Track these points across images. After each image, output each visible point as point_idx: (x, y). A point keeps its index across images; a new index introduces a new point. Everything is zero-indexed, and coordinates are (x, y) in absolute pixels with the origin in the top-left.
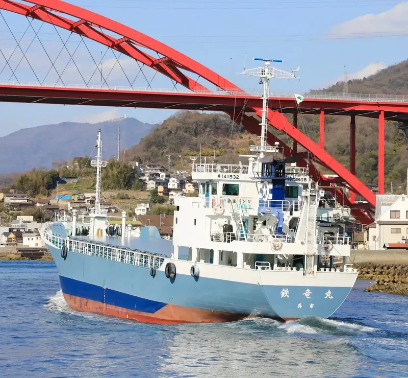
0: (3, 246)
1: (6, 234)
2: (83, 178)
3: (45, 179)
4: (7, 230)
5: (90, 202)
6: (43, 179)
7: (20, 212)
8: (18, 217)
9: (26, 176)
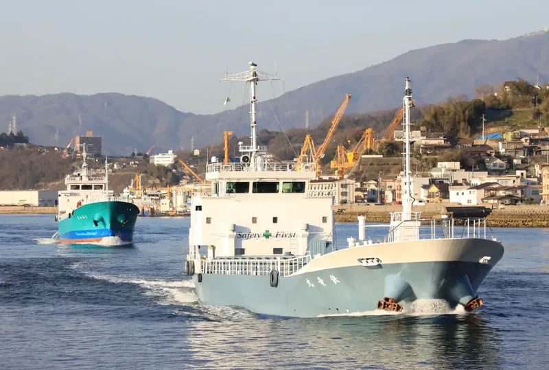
0: (423, 204)
1: (425, 187)
2: (518, 110)
3: (467, 112)
4: (426, 181)
5: (528, 141)
6: (464, 112)
7: (436, 157)
8: (439, 163)
9: (441, 108)
